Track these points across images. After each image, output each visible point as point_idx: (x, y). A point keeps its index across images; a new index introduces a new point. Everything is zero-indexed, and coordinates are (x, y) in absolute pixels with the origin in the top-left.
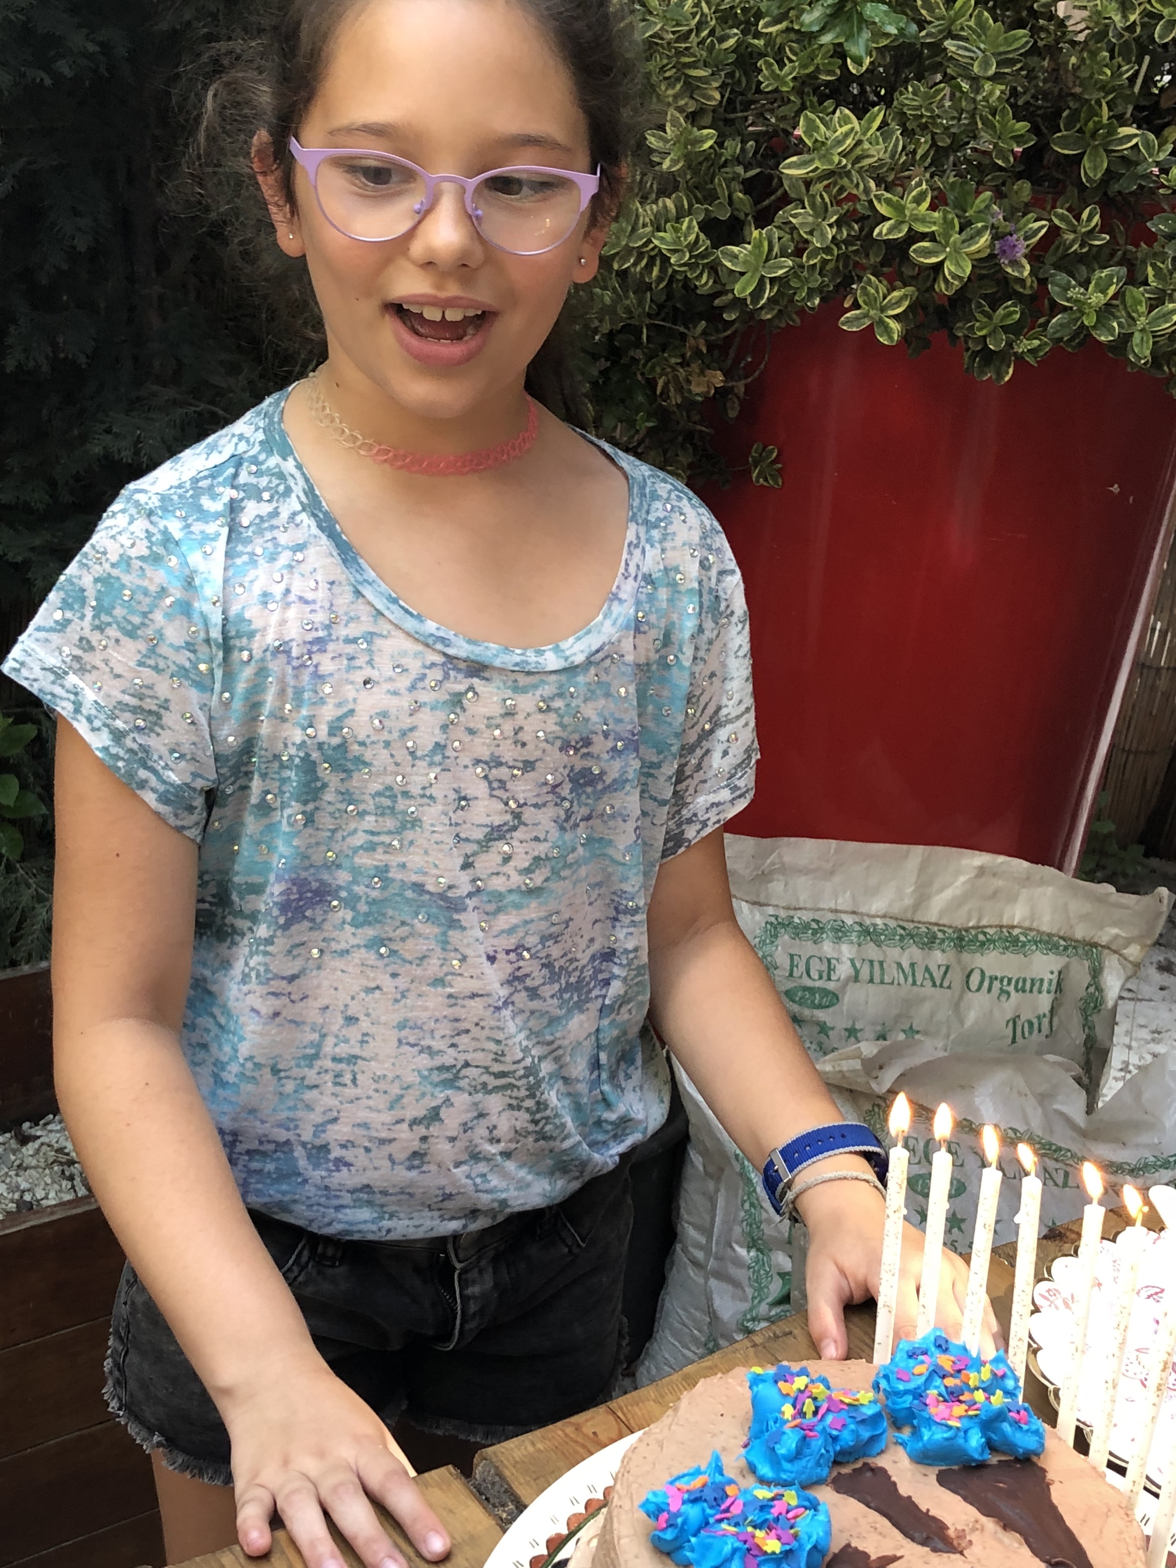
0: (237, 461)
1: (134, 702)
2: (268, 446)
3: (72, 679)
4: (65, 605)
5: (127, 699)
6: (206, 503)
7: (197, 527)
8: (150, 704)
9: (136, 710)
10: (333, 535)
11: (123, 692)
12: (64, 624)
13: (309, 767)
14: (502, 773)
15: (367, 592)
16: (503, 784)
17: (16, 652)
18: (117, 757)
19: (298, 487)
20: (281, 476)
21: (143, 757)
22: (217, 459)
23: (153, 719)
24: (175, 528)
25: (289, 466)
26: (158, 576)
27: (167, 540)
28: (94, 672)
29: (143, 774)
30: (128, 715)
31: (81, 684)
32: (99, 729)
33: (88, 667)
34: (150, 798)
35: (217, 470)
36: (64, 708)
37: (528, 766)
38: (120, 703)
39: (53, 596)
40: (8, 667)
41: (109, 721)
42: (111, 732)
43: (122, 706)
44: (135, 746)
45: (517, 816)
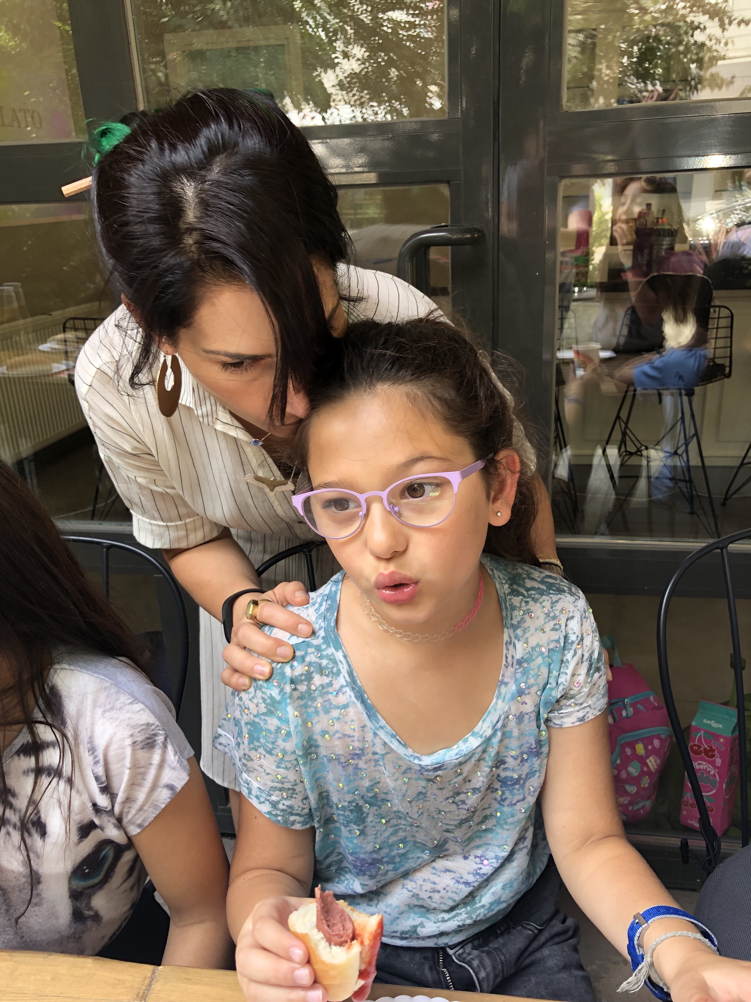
1: (279, 785)
2: (327, 640)
3: (244, 776)
5: (275, 784)
6: (288, 671)
8: (288, 785)
9: (281, 790)
10: (363, 701)
11: (273, 781)
18: (276, 815)
19: (344, 670)
20: (335, 661)
21: (290, 811)
23: (291, 792)
24: (276, 693)
25: (340, 655)
26: (275, 722)
27: (273, 702)
28: (255, 772)
30: (278, 792)
31: (249, 779)
32: (264, 802)
33: (251, 769)
36: (244, 791)
38: (272, 787)
41: (268, 798)
42: (270, 803)
43: (274, 789)
44: (285, 807)
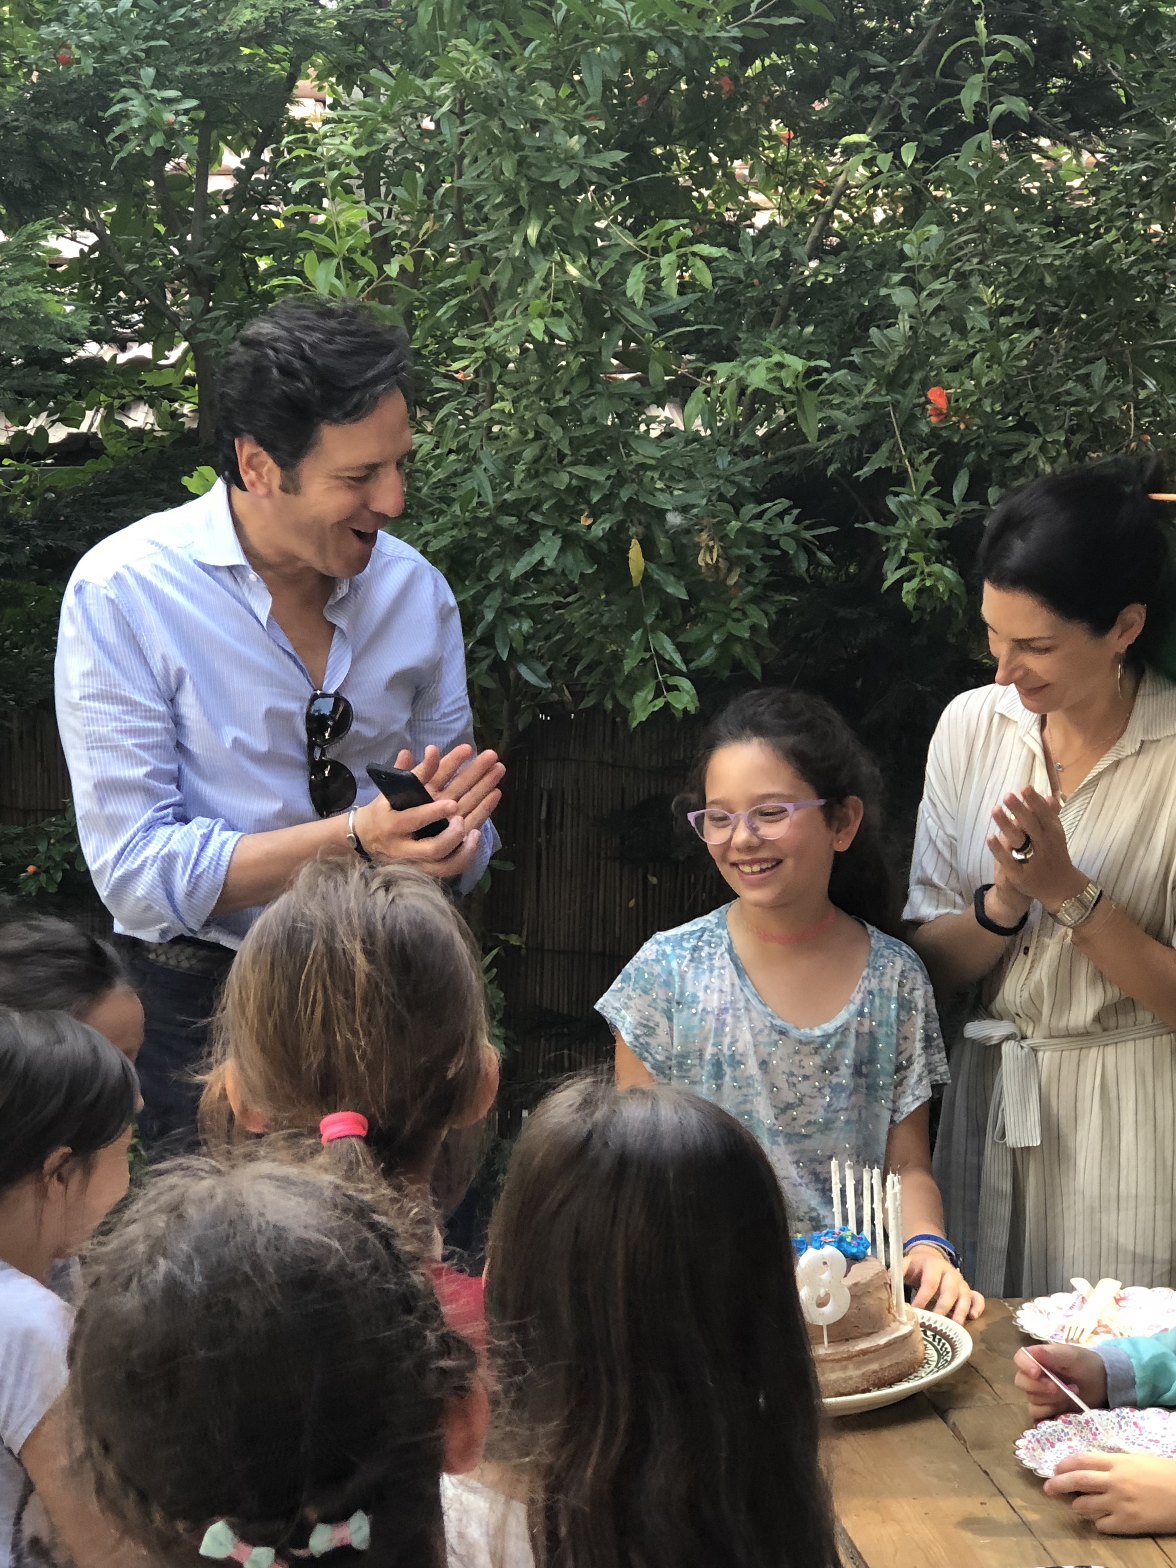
0: (703, 930)
1: (644, 1022)
2: (718, 925)
3: (623, 1012)
4: (623, 981)
5: (642, 1021)
6: (685, 944)
7: (678, 951)
8: (651, 1024)
9: (645, 1026)
10: (736, 965)
11: (641, 1018)
12: (621, 989)
13: (718, 1065)
14: (794, 1079)
15: (745, 990)
16: (794, 1085)
17: (601, 1000)
18: (635, 1046)
19: (726, 942)
20: (720, 937)
21: (646, 1047)
22: (695, 928)
23: (651, 1030)
24: (668, 949)
25: (724, 933)
26: (657, 969)
27: (664, 953)
28: (631, 1010)
29: (646, 1055)
30: (642, 1028)
32: (630, 1034)
33: (629, 1007)
34: (647, 1066)
35: (692, 933)
36: (619, 1025)
37: (806, 1077)
39: (619, 977)
40: (597, 1007)
41: (634, 1031)
42: (635, 1035)
43: (640, 1024)
44: (644, 1042)
45: (801, 1100)
